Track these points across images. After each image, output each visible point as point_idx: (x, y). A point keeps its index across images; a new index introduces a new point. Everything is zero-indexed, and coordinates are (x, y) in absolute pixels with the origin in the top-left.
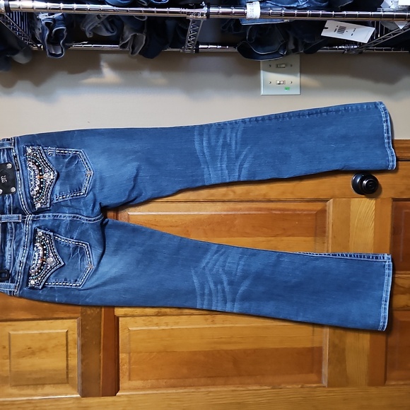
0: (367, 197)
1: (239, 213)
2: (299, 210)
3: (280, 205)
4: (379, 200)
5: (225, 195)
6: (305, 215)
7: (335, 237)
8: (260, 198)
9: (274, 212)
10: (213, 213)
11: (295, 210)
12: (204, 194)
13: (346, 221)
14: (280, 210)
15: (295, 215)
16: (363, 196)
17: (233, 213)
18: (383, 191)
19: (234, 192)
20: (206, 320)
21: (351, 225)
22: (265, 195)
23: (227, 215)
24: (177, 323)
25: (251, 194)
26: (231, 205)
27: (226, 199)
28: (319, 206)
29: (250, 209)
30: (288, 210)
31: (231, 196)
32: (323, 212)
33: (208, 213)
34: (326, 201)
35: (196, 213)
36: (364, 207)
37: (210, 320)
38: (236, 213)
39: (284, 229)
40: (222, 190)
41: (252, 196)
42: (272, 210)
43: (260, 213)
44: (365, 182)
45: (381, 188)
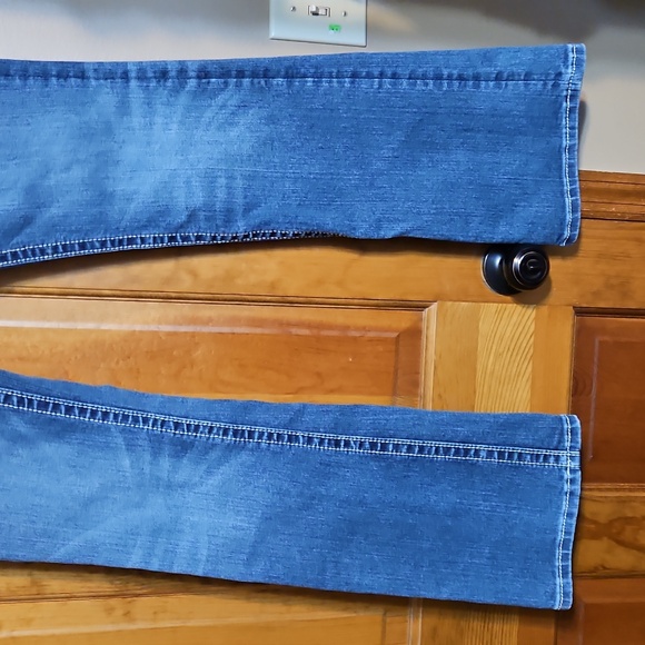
0: (519, 302)
1: (206, 329)
2: (357, 329)
3: (308, 314)
4: (544, 309)
5: (168, 281)
6: (371, 340)
7: (440, 396)
8: (262, 292)
9: (294, 331)
10: (138, 328)
11: (347, 328)
12: (111, 276)
13: (467, 360)
14: (309, 326)
15: (346, 341)
16: (509, 298)
17: (190, 329)
18: (553, 284)
19: (194, 274)
20: (110, 611)
21: (479, 367)
22: (273, 285)
23: (175, 334)
24: (28, 622)
25: (239, 281)
26: (185, 309)
27: (171, 289)
28: (403, 320)
29: (234, 321)
30: (330, 327)
31: (186, 285)
32: (414, 334)
33: (126, 327)
34: (420, 307)
35: (91, 326)
36: (509, 321)
37: (119, 612)
38: (199, 329)
39: (319, 374)
40: (164, 267)
41: (241, 286)
42: (289, 324)
43: (258, 331)
44: (517, 261)
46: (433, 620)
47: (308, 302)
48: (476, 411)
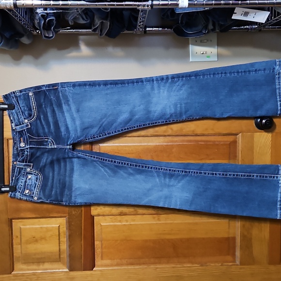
0: (266, 132)
1: (175, 144)
2: (218, 141)
3: (204, 138)
4: (274, 134)
5: (165, 131)
6: (222, 145)
7: (243, 160)
8: (190, 133)
9: (200, 143)
10: (158, 144)
11: (215, 141)
12: (151, 131)
13: (250, 149)
14: (204, 141)
15: (215, 145)
16: (262, 131)
17: (171, 144)
18: (277, 127)
19: (172, 129)
20: (154, 218)
21: (254, 151)
22: (193, 131)
23: (167, 145)
24: (134, 220)
25: (184, 130)
26: (170, 138)
27: (166, 134)
28: (231, 138)
29: (183, 141)
30: (210, 141)
31: (170, 132)
32: (235, 142)
33: (154, 144)
34: (237, 134)
35: (145, 144)
36: (263, 139)
37: (156, 219)
38: (173, 144)
39: (207, 155)
40: (164, 128)
41: (184, 132)
42: (198, 141)
43: (190, 143)
44: (264, 121)
45: (275, 125)
46: (243, 223)
47: (203, 135)
48: (254, 164)
